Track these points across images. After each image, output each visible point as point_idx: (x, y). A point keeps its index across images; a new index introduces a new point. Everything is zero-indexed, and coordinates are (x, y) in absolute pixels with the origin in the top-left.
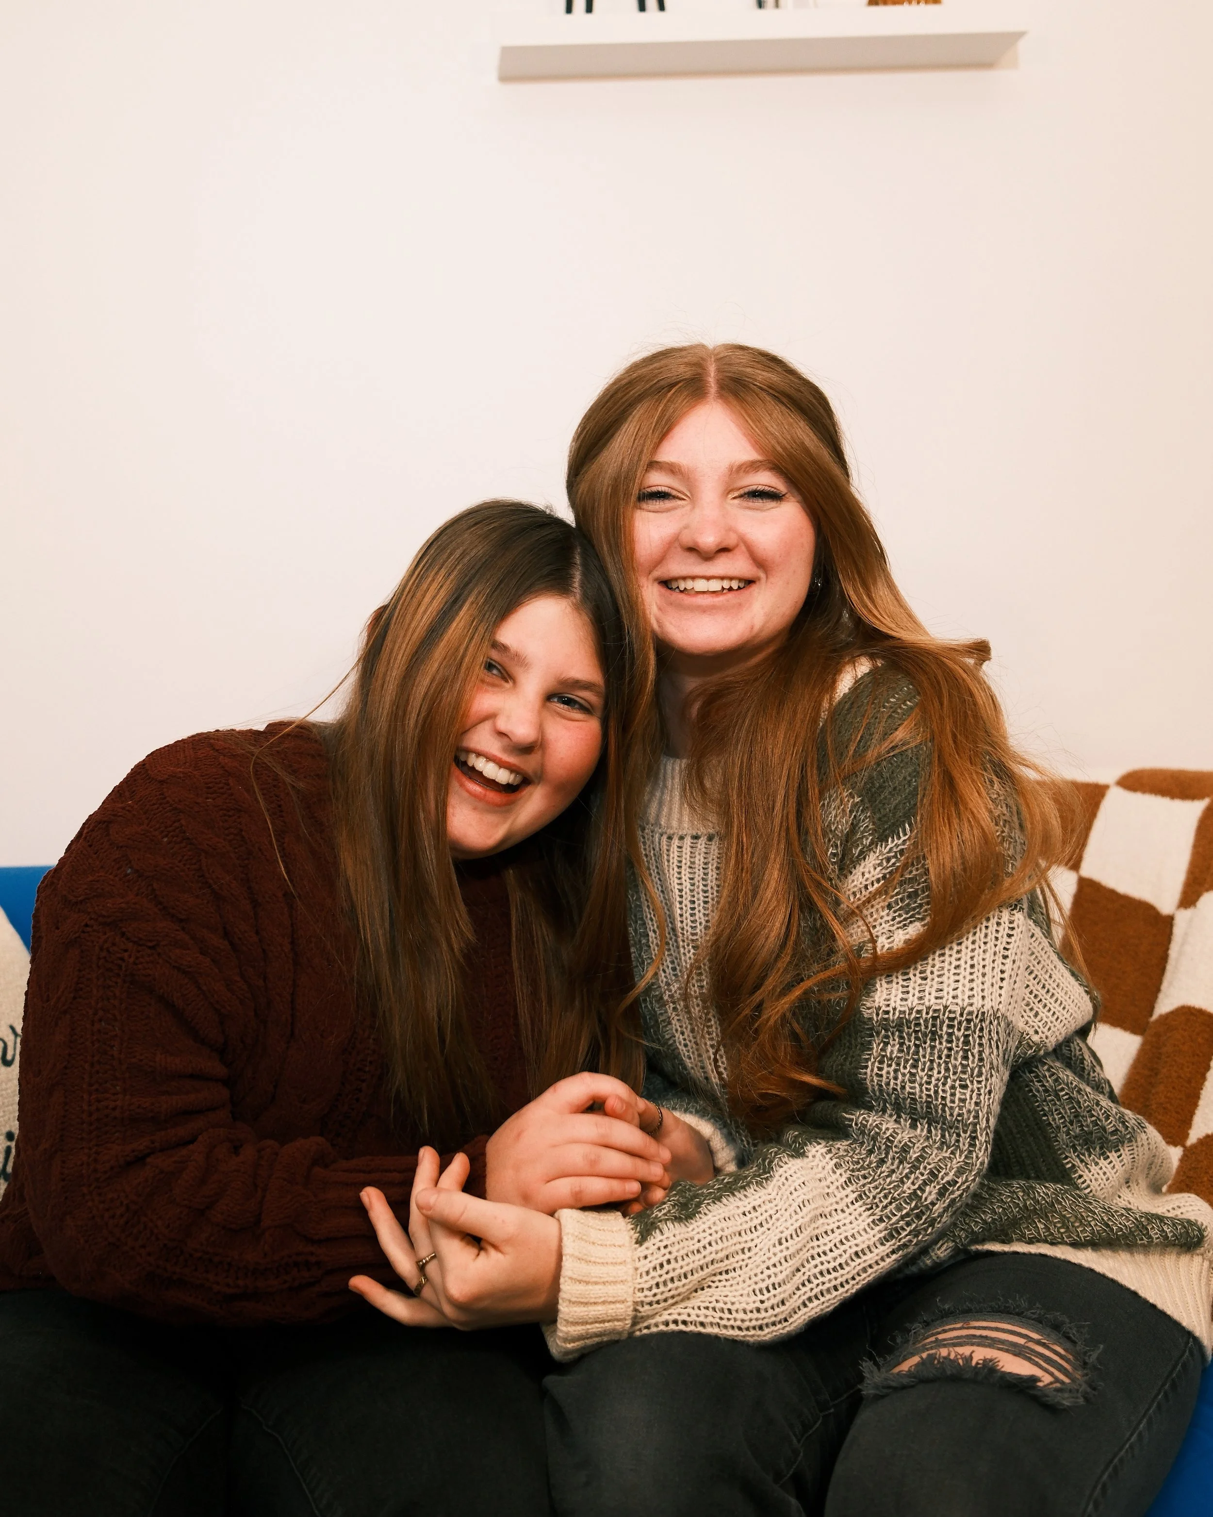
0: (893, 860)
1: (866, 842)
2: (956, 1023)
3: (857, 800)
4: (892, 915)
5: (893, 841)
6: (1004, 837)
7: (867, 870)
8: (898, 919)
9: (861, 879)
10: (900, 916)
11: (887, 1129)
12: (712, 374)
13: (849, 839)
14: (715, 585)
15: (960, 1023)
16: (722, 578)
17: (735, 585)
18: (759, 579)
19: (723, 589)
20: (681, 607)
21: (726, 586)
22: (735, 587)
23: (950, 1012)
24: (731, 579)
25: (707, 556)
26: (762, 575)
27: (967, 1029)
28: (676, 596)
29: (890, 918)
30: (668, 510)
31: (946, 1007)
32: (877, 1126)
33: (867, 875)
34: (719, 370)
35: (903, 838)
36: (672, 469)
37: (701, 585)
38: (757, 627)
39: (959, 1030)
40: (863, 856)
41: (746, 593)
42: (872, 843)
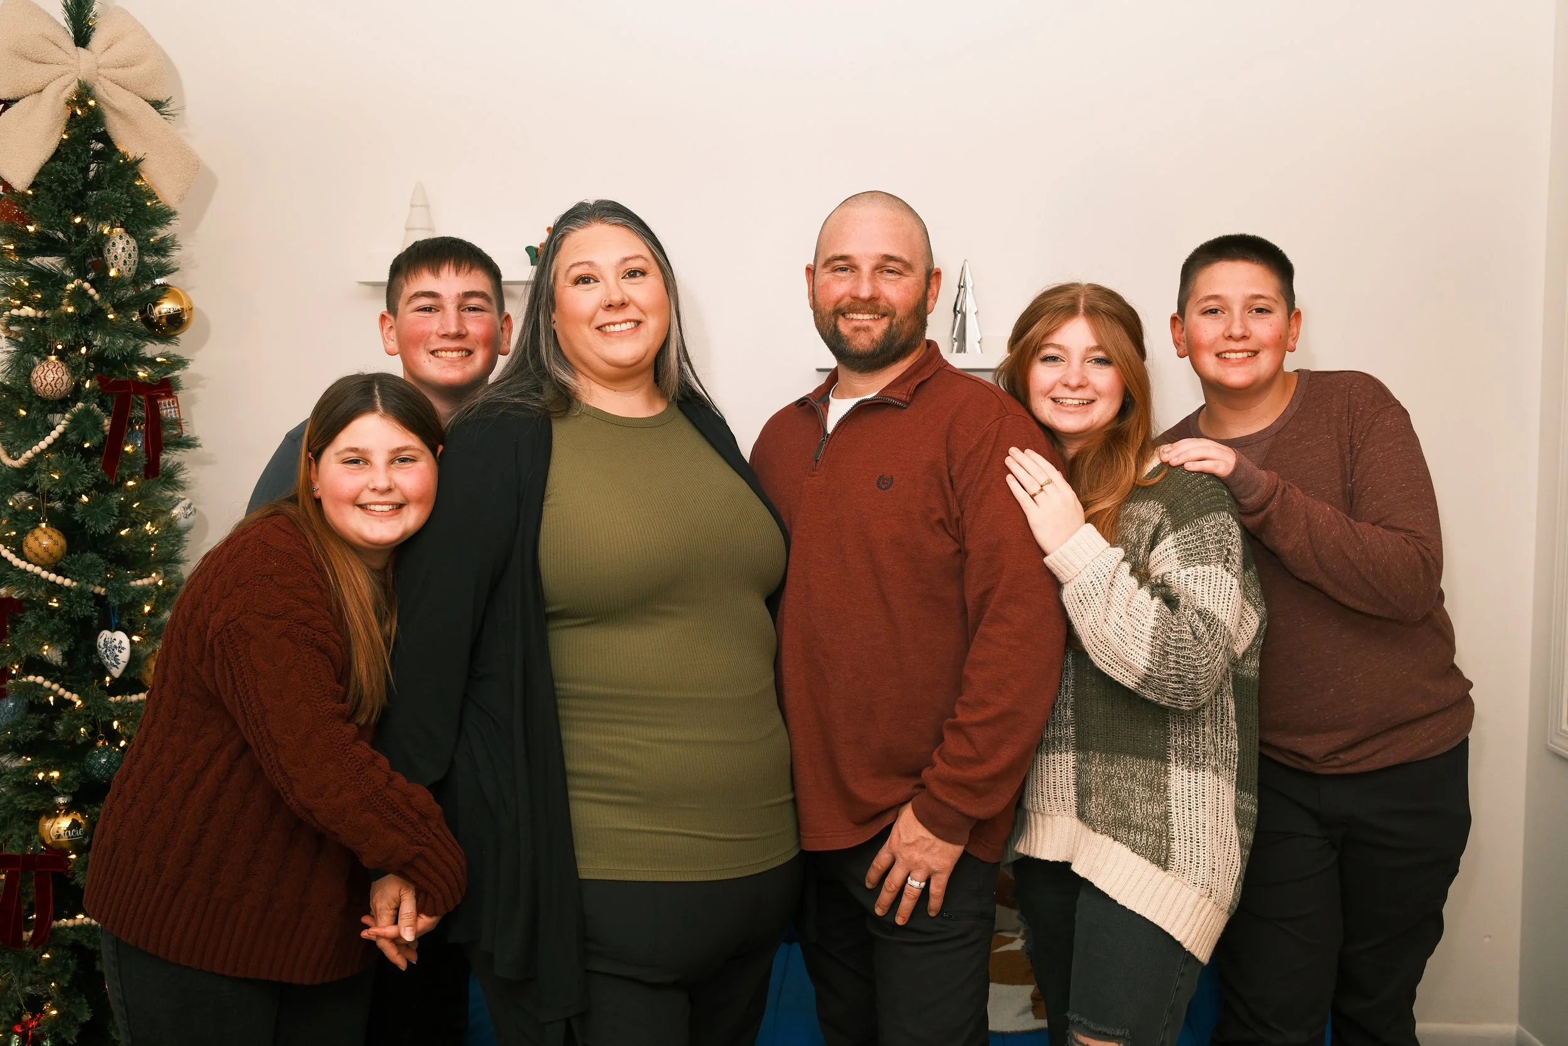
0: (1180, 540)
1: (1167, 530)
2: (1208, 617)
3: (1165, 510)
4: (1180, 562)
5: (1180, 531)
6: (1232, 543)
7: (1167, 542)
8: (1182, 564)
9: (1164, 546)
10: (1184, 563)
11: (1186, 628)
12: (1082, 303)
13: (1158, 528)
14: (1076, 402)
15: (1210, 617)
16: (1079, 399)
17: (1085, 402)
18: (1097, 399)
19: (1080, 403)
20: (1061, 411)
21: (1081, 402)
22: (1085, 403)
23: (1207, 611)
24: (1084, 399)
25: (1074, 389)
26: (1098, 397)
27: (1212, 621)
28: (1058, 406)
29: (1178, 564)
30: (1057, 366)
31: (1205, 609)
32: (1184, 623)
33: (1167, 545)
34: (1085, 301)
35: (1185, 531)
36: (1059, 347)
37: (1069, 402)
38: (1095, 421)
39: (1208, 620)
40: (1164, 537)
41: (1090, 406)
42: (1169, 530)
